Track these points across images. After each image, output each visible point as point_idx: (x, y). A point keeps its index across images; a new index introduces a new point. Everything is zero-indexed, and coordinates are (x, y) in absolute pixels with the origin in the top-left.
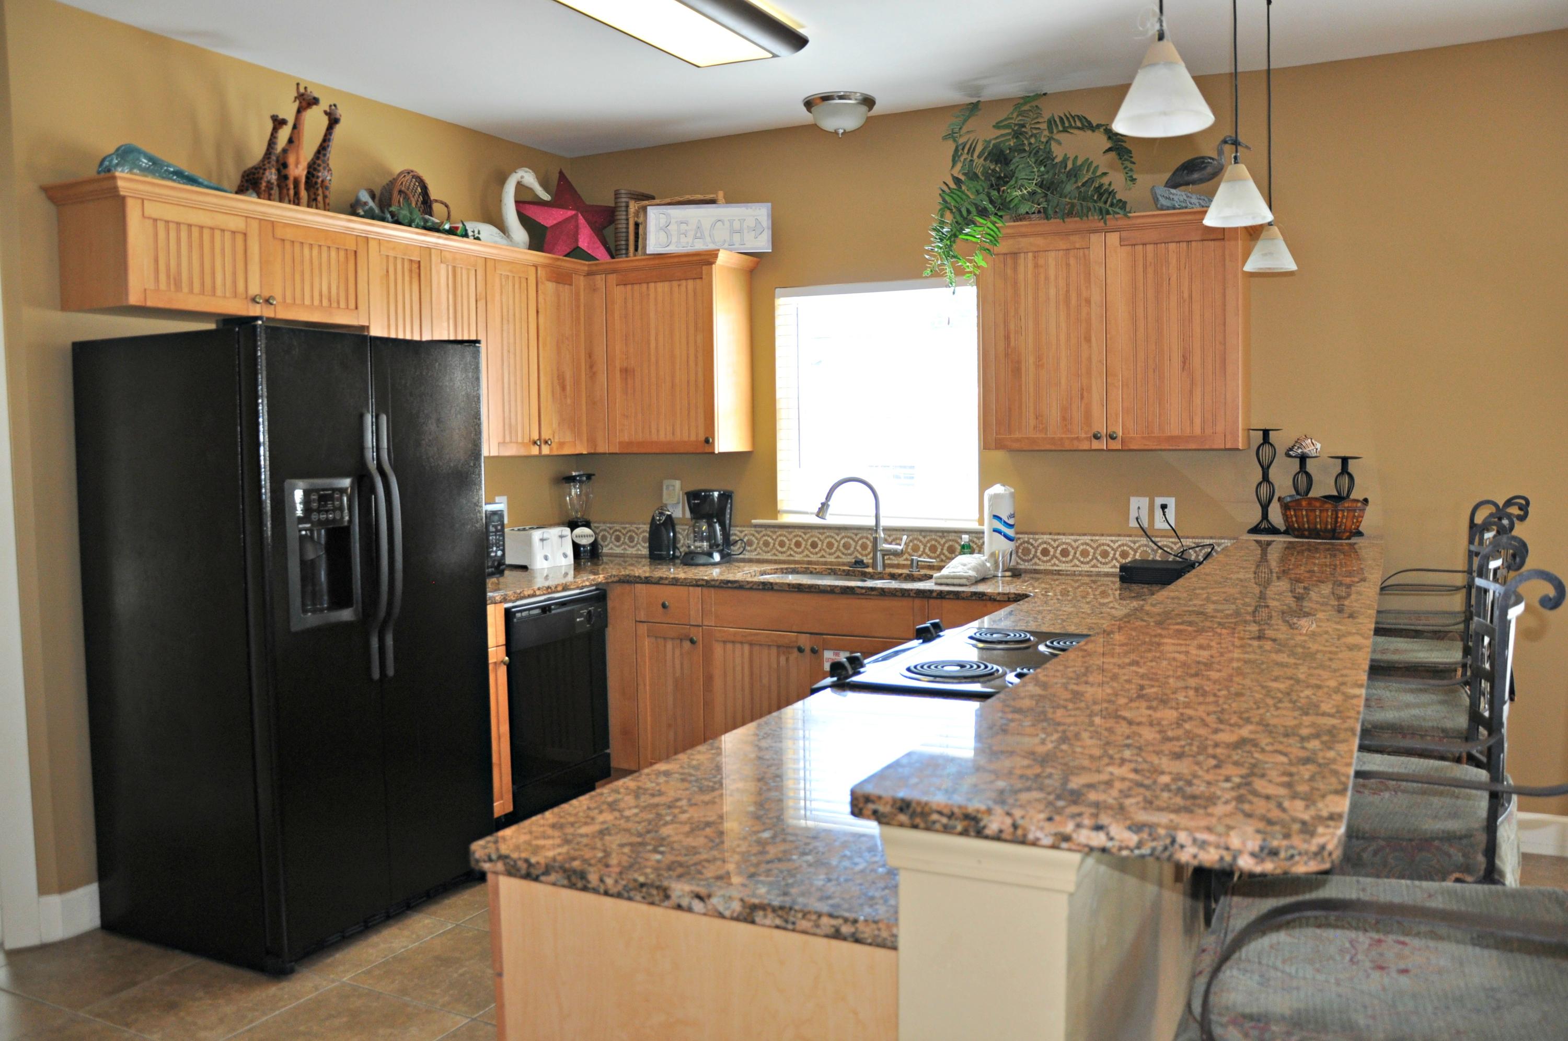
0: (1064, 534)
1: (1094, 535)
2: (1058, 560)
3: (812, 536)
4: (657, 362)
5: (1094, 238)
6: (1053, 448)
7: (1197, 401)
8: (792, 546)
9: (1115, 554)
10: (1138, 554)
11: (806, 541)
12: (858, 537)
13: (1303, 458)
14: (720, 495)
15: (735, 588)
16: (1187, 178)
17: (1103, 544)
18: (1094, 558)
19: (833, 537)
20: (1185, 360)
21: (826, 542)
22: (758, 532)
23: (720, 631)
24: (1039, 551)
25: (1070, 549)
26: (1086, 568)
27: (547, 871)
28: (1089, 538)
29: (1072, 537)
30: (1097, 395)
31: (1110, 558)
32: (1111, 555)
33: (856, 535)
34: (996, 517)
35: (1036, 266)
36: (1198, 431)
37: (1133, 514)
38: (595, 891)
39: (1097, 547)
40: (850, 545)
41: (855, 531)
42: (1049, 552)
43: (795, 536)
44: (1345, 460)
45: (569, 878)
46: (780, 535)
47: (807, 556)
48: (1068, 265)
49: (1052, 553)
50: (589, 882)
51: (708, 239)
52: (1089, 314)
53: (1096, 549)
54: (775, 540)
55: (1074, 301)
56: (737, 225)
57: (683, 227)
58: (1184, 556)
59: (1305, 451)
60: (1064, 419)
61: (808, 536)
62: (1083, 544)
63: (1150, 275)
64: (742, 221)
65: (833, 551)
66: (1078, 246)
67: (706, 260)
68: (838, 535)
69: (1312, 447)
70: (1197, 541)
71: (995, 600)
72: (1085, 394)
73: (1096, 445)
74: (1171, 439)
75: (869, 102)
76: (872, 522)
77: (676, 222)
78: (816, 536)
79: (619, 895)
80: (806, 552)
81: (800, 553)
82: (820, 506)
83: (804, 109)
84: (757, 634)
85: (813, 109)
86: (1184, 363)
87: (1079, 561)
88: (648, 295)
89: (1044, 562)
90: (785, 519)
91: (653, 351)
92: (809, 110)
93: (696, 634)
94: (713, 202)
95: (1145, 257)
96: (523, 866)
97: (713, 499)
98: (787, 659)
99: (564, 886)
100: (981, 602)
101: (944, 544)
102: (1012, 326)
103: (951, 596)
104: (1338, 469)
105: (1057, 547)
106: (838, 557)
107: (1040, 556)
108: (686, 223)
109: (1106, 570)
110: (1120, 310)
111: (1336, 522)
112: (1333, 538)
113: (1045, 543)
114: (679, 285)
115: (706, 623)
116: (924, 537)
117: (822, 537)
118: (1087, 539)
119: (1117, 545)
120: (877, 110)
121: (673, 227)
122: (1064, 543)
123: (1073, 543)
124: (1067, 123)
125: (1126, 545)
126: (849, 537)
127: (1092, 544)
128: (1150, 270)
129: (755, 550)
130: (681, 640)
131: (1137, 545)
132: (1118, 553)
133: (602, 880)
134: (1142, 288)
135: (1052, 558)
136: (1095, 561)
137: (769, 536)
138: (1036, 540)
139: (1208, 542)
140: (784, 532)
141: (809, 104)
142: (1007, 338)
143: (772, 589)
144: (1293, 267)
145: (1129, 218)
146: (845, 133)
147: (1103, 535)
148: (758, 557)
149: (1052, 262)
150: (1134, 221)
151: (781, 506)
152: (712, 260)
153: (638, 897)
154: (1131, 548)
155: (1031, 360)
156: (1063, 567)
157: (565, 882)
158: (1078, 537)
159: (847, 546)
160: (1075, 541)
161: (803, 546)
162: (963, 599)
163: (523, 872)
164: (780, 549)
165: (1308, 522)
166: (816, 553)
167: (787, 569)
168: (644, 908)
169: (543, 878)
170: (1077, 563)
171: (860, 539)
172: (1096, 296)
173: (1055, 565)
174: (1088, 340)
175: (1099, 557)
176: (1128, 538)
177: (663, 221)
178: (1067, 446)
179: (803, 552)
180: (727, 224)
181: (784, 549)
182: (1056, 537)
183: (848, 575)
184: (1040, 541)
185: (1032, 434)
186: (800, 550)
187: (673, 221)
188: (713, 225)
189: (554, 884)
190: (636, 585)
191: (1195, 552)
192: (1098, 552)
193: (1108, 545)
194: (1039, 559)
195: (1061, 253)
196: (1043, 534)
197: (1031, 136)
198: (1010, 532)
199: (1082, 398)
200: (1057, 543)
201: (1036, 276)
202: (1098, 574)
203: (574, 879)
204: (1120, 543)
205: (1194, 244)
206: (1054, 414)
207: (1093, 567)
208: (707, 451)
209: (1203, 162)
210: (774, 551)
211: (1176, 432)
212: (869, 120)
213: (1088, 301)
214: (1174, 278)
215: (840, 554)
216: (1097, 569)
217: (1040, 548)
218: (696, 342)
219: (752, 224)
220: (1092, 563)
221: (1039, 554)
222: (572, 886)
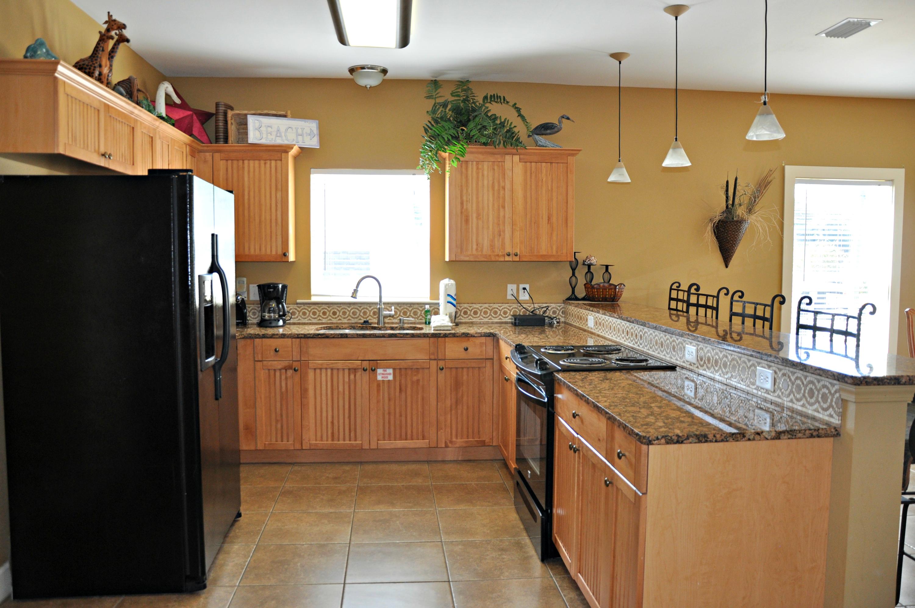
0: (475, 304)
1: (490, 303)
2: (472, 316)
3: (333, 309)
4: (249, 207)
5: (508, 158)
6: (486, 260)
7: (555, 238)
8: (321, 314)
9: (500, 313)
10: (512, 312)
11: (330, 311)
12: (361, 308)
13: (589, 266)
14: (282, 286)
15: (323, 338)
16: (543, 132)
17: (495, 308)
18: (490, 315)
19: (346, 309)
20: (549, 219)
21: (341, 312)
22: (299, 307)
23: (313, 363)
24: (462, 313)
25: (478, 311)
26: (486, 320)
27: (688, 438)
28: (488, 305)
29: (479, 305)
30: (508, 235)
31: (498, 315)
32: (499, 313)
33: (360, 307)
34: (449, 295)
35: (478, 168)
36: (554, 253)
37: (509, 292)
38: (711, 441)
39: (492, 310)
40: (356, 312)
41: (360, 305)
42: (467, 312)
43: (323, 309)
44: (607, 267)
45: (698, 439)
46: (313, 309)
47: (330, 320)
48: (494, 169)
49: (469, 313)
50: (708, 438)
51: (284, 138)
52: (504, 194)
53: (491, 311)
54: (310, 312)
55: (496, 188)
56: (300, 131)
57: (269, 129)
58: (534, 312)
59: (591, 262)
60: (491, 246)
61: (330, 308)
62: (484, 308)
63: (533, 177)
64: (303, 129)
65: (346, 316)
66: (499, 160)
67: (284, 149)
68: (349, 307)
69: (594, 260)
70: (540, 305)
71: (474, 336)
72: (502, 233)
73: (507, 258)
74: (542, 256)
75: (384, 71)
76: (377, 300)
77: (265, 126)
78: (335, 308)
79: (722, 441)
80: (330, 318)
81: (326, 318)
82: (353, 291)
83: (349, 73)
84: (336, 363)
85: (353, 74)
86: (549, 220)
87: (483, 316)
88: (243, 168)
89: (465, 318)
90: (314, 299)
91: (246, 201)
92: (351, 74)
93: (296, 365)
94: (285, 116)
95: (531, 168)
96: (675, 438)
97: (279, 289)
98: (355, 376)
99: (695, 443)
100: (467, 338)
101: (411, 310)
102: (465, 198)
103: (451, 336)
104: (604, 270)
105: (472, 310)
106: (349, 320)
107: (463, 315)
108: (271, 127)
109: (497, 321)
110: (519, 194)
111: (615, 294)
112: (613, 301)
113: (465, 308)
114: (265, 163)
115: (303, 359)
116: (400, 307)
117: (339, 309)
118: (487, 305)
119: (501, 308)
120: (389, 76)
121: (263, 129)
122: (475, 308)
123: (480, 308)
124: (495, 98)
125: (506, 308)
126: (356, 308)
127: (489, 308)
128: (533, 175)
129: (297, 317)
130: (286, 370)
131: (511, 308)
132: (502, 312)
133: (714, 436)
134: (529, 183)
135: (469, 316)
136: (490, 316)
137: (306, 309)
138: (461, 307)
139: (545, 305)
140: (316, 307)
141: (352, 70)
142: (462, 203)
143: (347, 337)
144: (630, 181)
145: (527, 149)
146: (371, 87)
147: (494, 303)
148: (299, 321)
149: (486, 167)
150: (527, 151)
151: (313, 292)
152: (288, 150)
153: (731, 440)
154: (508, 309)
155: (475, 215)
156: (474, 320)
157: (697, 441)
158: (482, 305)
159: (354, 313)
160: (481, 307)
161: (328, 314)
162: (457, 337)
163: (675, 441)
164: (313, 316)
165: (603, 294)
166: (336, 318)
167: (326, 327)
168: (734, 443)
169: (685, 442)
170: (482, 318)
171: (363, 309)
172: (508, 186)
173: (470, 319)
174: (504, 207)
175: (493, 315)
176: (507, 305)
177: (257, 125)
178: (493, 259)
179: (327, 317)
180: (294, 130)
181: (316, 316)
182: (471, 305)
183: (362, 328)
184: (463, 307)
185: (474, 252)
186: (326, 317)
187: (263, 125)
188: (286, 130)
189: (691, 443)
190: (256, 340)
191: (539, 310)
192: (492, 312)
193: (497, 308)
194: (463, 317)
195: (490, 163)
196: (464, 304)
197: (473, 103)
198: (454, 302)
199: (500, 235)
200: (471, 308)
201: (478, 173)
202: (492, 323)
203: (701, 439)
204: (503, 307)
205: (554, 164)
206: (486, 243)
207: (489, 319)
208: (283, 260)
209: (553, 126)
210: (309, 318)
211: (544, 253)
212: (384, 80)
213: (504, 188)
214: (544, 179)
215: (350, 318)
216: (492, 321)
217: (463, 311)
218: (276, 197)
219: (309, 132)
220: (489, 318)
221: (462, 314)
222: (700, 442)
